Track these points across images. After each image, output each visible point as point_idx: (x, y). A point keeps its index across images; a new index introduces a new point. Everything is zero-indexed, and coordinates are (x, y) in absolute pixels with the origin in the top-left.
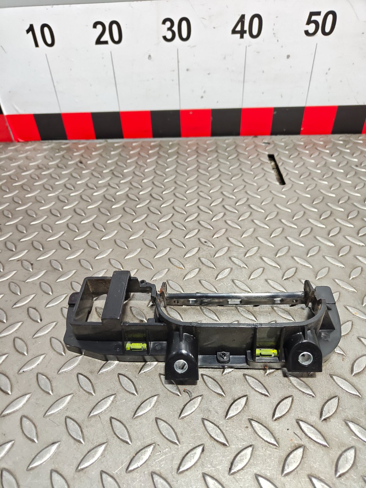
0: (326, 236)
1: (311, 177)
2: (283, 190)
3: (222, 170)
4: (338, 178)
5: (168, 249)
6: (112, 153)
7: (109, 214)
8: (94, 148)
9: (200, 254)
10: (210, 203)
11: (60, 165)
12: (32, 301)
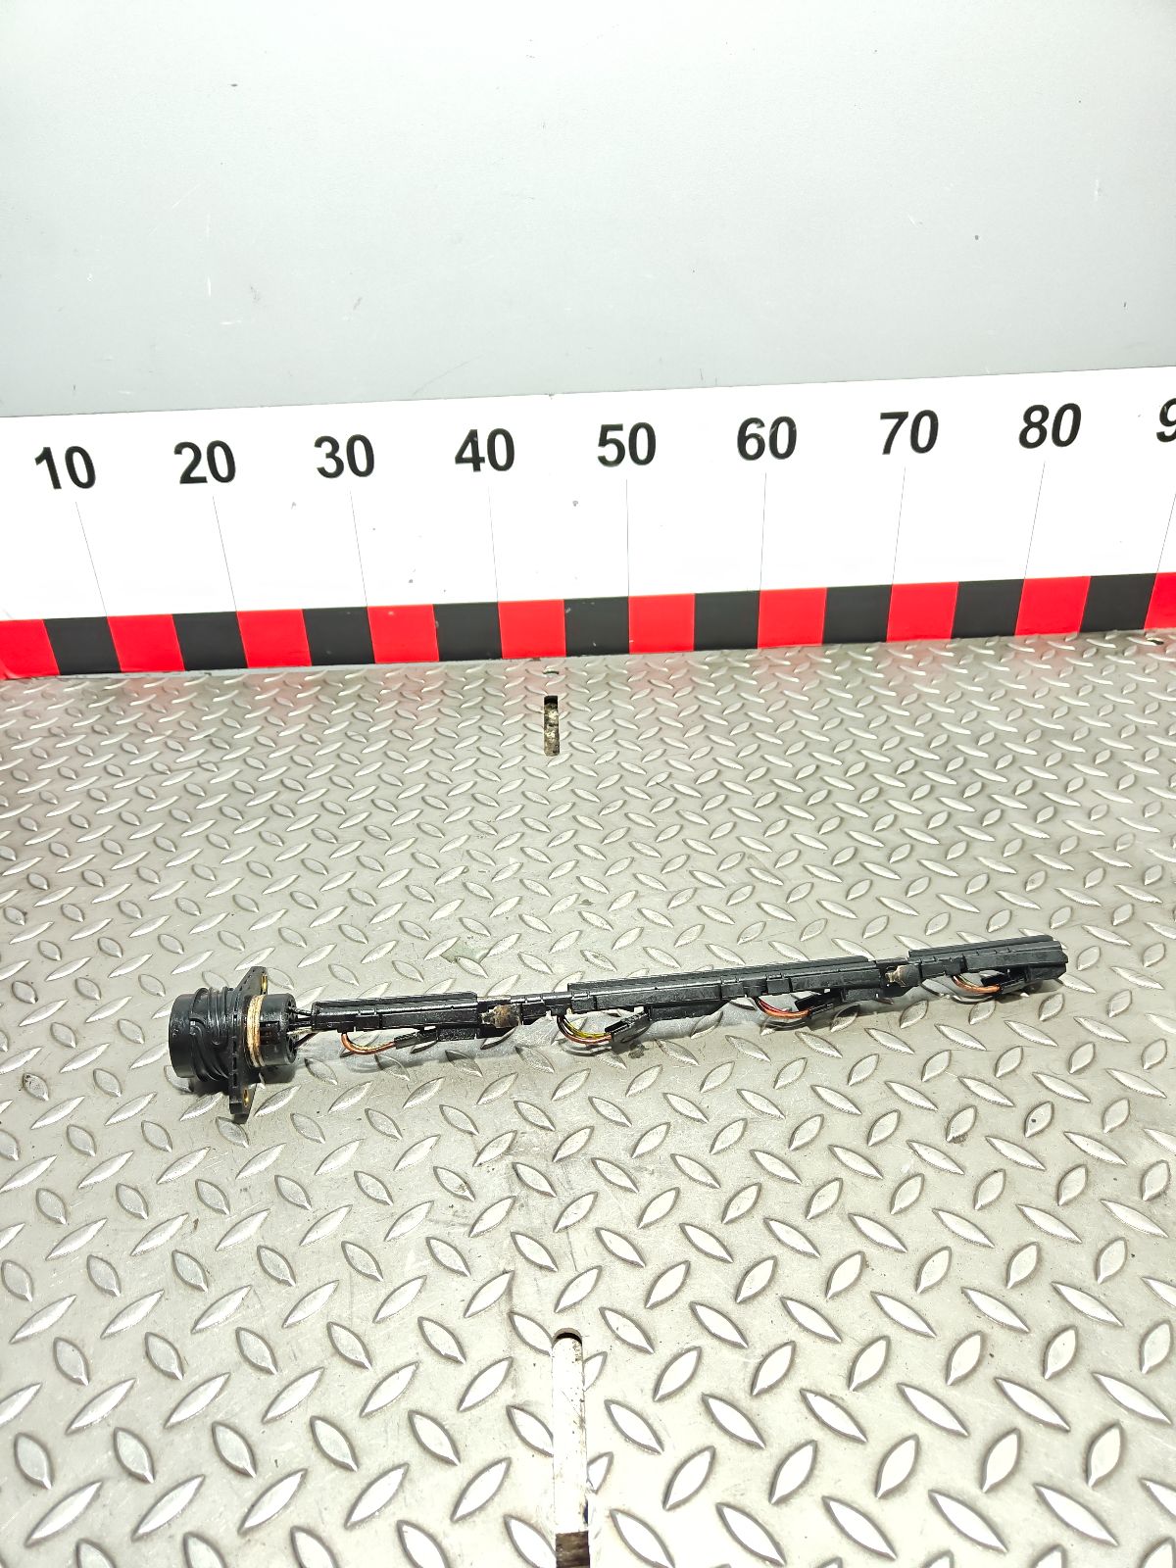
0: (596, 844)
1: (613, 739)
2: (551, 764)
3: (440, 730)
4: (666, 739)
5: (295, 876)
6: (216, 700)
7: (189, 820)
8: (178, 691)
9: (352, 884)
10: (398, 793)
11: (98, 728)
12: (21, 973)
